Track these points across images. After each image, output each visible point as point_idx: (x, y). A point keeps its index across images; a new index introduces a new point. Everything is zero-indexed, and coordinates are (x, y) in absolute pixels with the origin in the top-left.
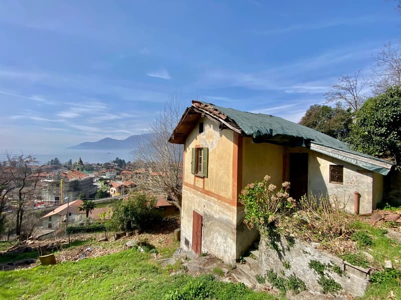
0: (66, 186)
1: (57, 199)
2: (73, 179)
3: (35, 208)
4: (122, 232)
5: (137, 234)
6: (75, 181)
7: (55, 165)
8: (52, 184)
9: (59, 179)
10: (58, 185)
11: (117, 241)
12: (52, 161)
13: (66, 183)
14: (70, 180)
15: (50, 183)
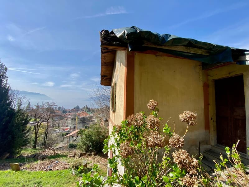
0: (79, 120)
1: (75, 127)
2: (82, 117)
3: (64, 131)
4: (85, 152)
5: (93, 155)
6: (83, 117)
7: (77, 109)
8: (72, 119)
9: (76, 116)
10: (75, 120)
11: (80, 158)
12: (76, 107)
13: (79, 118)
14: (81, 117)
15: (71, 118)
